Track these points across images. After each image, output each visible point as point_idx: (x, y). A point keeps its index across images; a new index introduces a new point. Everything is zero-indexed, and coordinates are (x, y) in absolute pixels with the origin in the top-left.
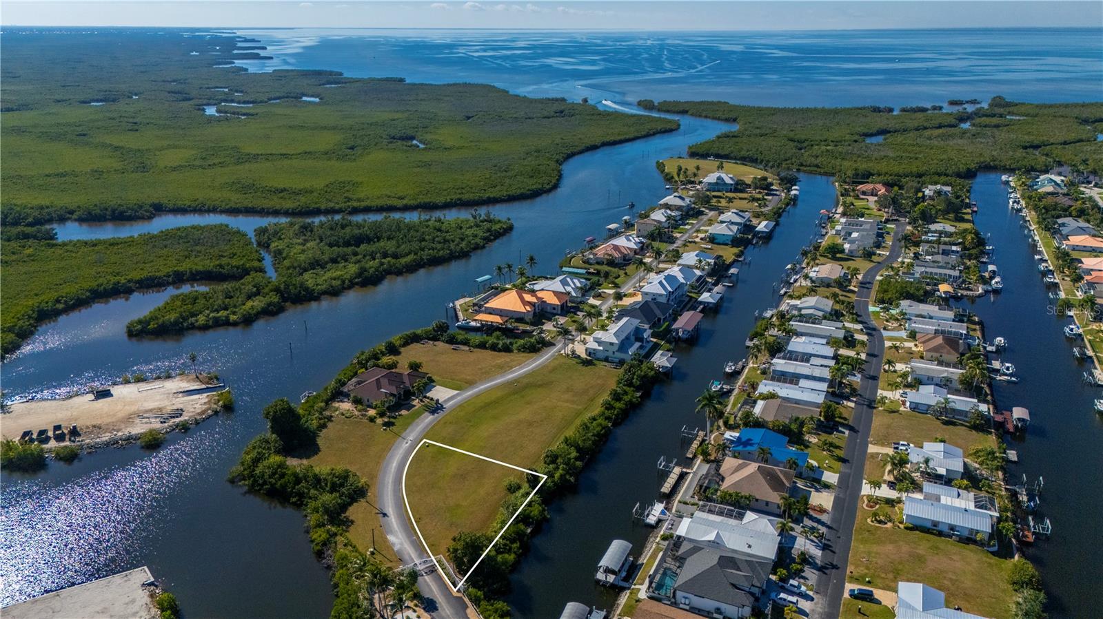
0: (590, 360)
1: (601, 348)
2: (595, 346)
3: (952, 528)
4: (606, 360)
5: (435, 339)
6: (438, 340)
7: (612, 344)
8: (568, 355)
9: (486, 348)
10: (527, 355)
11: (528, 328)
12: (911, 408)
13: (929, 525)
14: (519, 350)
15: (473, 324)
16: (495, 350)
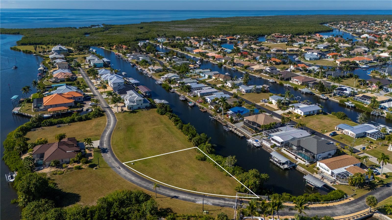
0: (133, 110)
1: (135, 104)
2: (132, 104)
3: (314, 112)
4: (139, 108)
5: (38, 126)
6: (40, 126)
7: (140, 100)
8: (120, 112)
9: (76, 121)
10: (101, 118)
11: (79, 109)
12: (246, 92)
13: (308, 113)
14: (95, 117)
15: (46, 116)
16: (82, 121)
